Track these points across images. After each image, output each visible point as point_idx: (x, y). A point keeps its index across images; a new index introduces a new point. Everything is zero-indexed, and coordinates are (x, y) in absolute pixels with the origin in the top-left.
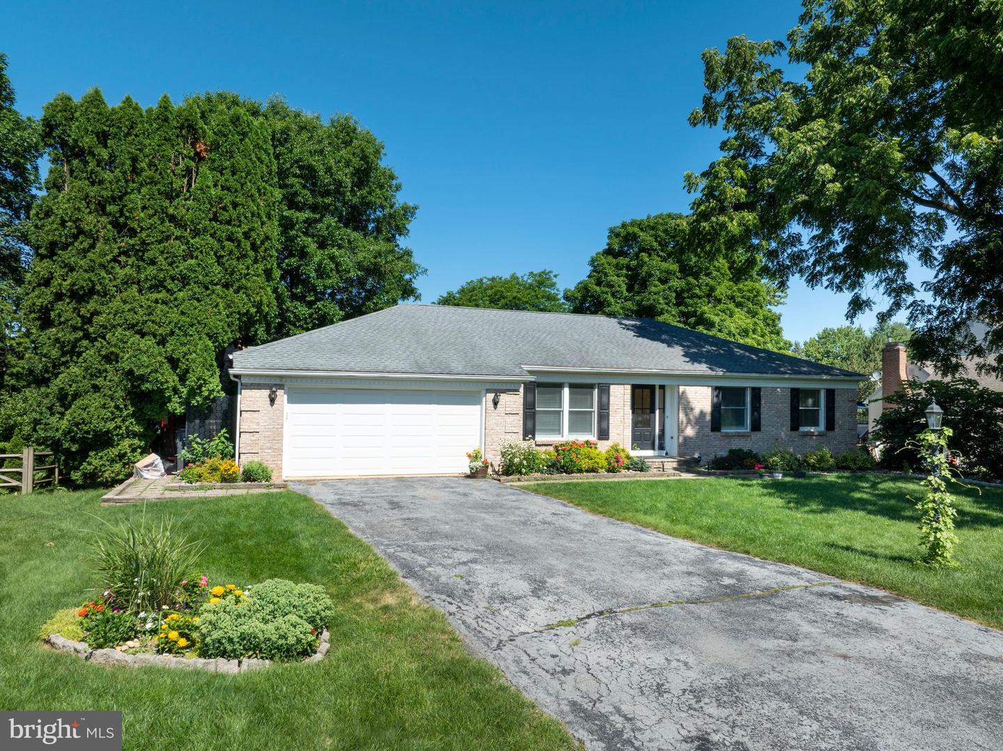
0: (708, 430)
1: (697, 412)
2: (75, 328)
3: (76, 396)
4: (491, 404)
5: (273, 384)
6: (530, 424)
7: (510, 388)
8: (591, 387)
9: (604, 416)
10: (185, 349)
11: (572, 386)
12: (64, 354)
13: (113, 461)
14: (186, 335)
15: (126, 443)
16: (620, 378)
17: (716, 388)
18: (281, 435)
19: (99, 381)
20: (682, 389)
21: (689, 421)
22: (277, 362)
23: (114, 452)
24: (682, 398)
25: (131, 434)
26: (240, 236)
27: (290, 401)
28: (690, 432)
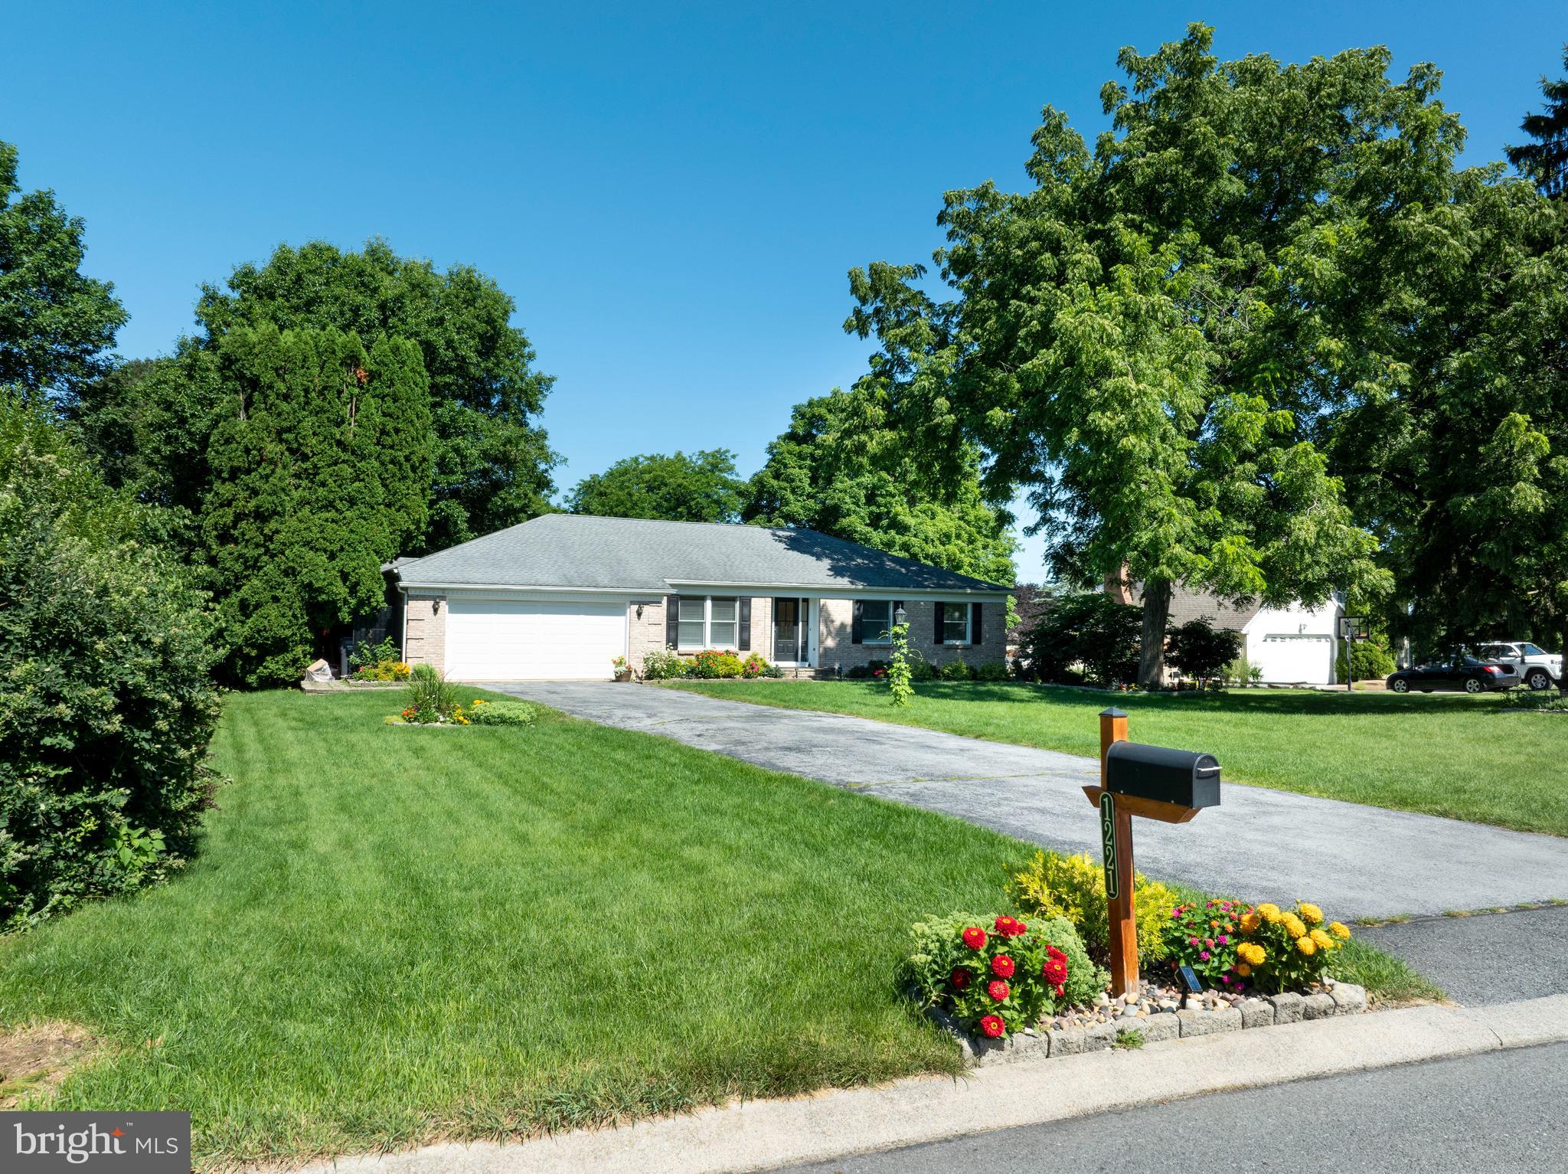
0: (849, 641)
1: (837, 623)
2: (257, 546)
3: (258, 606)
4: (635, 615)
5: (435, 596)
6: (673, 635)
7: (654, 600)
8: (733, 599)
9: (745, 628)
10: (354, 564)
11: (714, 599)
12: (247, 568)
13: (286, 665)
14: (355, 550)
15: (299, 650)
16: (761, 591)
17: (857, 602)
18: (442, 641)
19: (279, 593)
20: (822, 601)
21: (829, 633)
22: (439, 576)
23: (289, 656)
24: (822, 609)
25: (304, 641)
26: (402, 459)
27: (451, 611)
28: (830, 643)
